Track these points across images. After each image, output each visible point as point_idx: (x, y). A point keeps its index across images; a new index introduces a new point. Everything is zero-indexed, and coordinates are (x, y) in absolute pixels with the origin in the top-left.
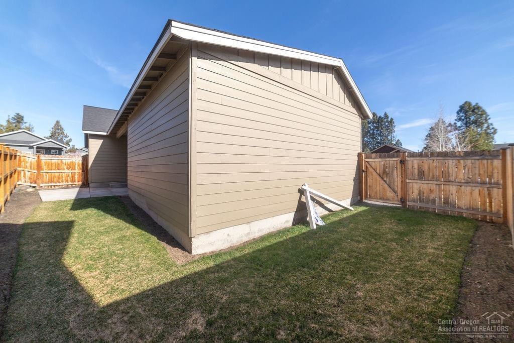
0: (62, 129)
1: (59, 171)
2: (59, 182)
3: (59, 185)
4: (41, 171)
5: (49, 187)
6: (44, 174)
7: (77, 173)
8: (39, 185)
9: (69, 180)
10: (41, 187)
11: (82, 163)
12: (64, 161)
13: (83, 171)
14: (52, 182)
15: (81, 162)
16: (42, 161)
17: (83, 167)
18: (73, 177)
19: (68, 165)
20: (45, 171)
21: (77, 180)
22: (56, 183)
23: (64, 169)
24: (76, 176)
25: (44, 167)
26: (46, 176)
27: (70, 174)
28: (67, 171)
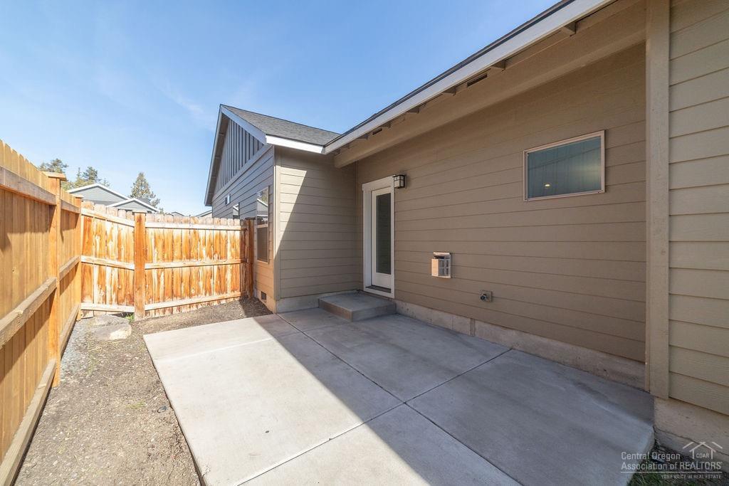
0: (146, 185)
1: (188, 263)
2: (190, 296)
3: (191, 305)
4: (147, 266)
5: (167, 313)
6: (154, 273)
7: (229, 267)
8: (138, 308)
9: (214, 287)
10: (147, 312)
11: (241, 239)
12: (202, 233)
13: (243, 261)
14: (173, 295)
15: (238, 234)
16: (150, 231)
17: (242, 250)
18: (221, 278)
19: (212, 244)
20: (155, 264)
21: (229, 286)
22: (182, 298)
23: (202, 257)
24: (229, 276)
25: (155, 253)
26: (159, 277)
27: (216, 267)
28: (207, 261)
